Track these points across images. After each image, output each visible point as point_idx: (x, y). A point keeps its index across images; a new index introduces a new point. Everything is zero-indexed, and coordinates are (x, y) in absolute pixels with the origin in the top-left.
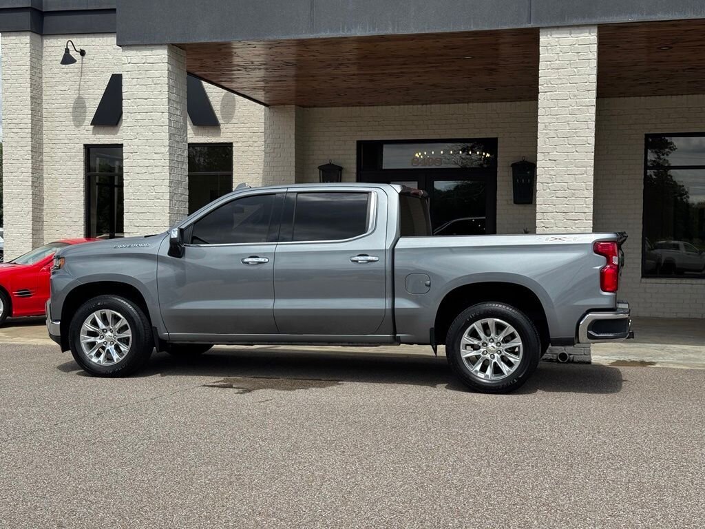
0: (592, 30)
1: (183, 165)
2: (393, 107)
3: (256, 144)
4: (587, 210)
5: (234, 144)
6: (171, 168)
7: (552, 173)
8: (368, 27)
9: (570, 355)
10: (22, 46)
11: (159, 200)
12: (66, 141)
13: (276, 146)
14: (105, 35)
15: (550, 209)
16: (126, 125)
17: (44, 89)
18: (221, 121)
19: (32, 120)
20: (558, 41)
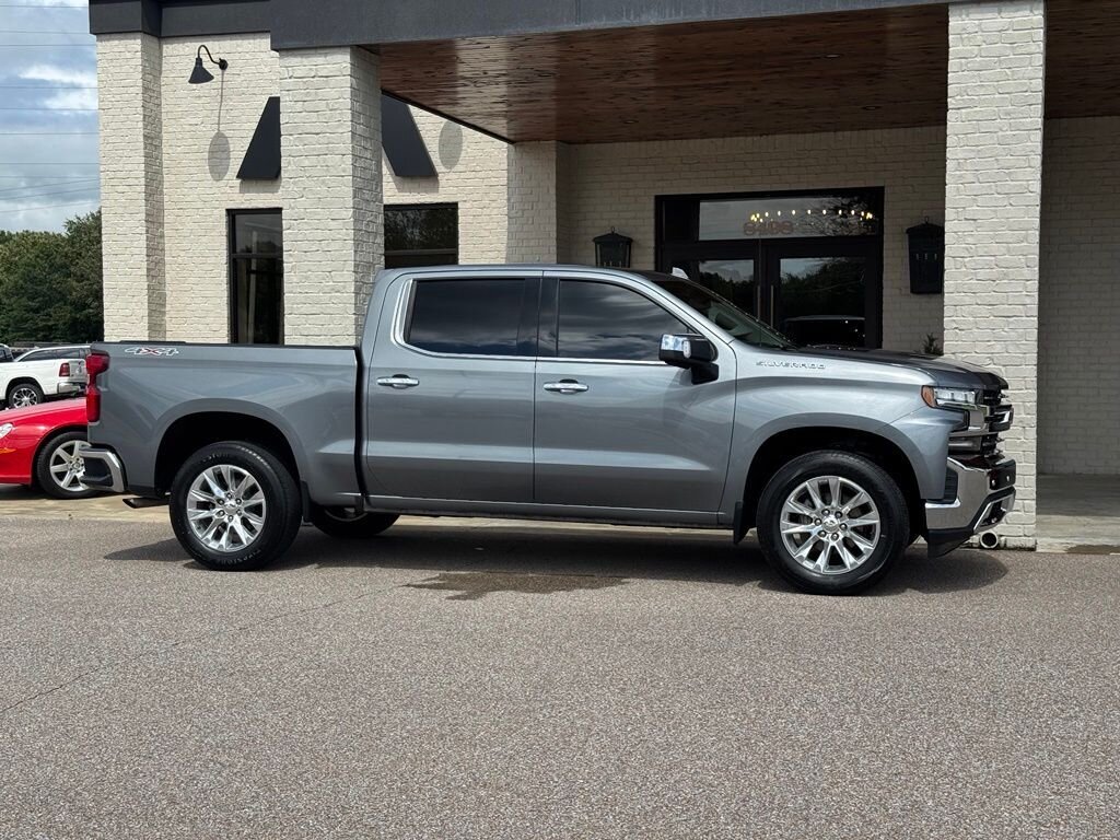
0: (1035, 5)
1: (375, 238)
2: (714, 140)
3: (494, 205)
4: (1028, 301)
5: (459, 206)
6: (357, 243)
7: (970, 240)
8: (667, 11)
9: (1001, 536)
10: (129, 55)
11: (338, 294)
12: (199, 205)
13: (526, 207)
14: (258, 35)
15: (967, 300)
16: (286, 175)
17: (164, 123)
18: (439, 168)
19: (147, 172)
20: (979, 25)
